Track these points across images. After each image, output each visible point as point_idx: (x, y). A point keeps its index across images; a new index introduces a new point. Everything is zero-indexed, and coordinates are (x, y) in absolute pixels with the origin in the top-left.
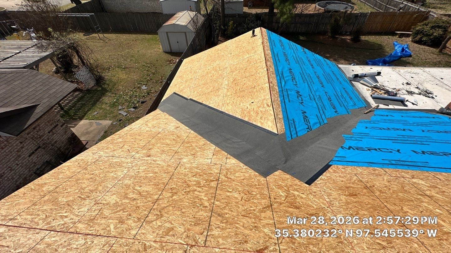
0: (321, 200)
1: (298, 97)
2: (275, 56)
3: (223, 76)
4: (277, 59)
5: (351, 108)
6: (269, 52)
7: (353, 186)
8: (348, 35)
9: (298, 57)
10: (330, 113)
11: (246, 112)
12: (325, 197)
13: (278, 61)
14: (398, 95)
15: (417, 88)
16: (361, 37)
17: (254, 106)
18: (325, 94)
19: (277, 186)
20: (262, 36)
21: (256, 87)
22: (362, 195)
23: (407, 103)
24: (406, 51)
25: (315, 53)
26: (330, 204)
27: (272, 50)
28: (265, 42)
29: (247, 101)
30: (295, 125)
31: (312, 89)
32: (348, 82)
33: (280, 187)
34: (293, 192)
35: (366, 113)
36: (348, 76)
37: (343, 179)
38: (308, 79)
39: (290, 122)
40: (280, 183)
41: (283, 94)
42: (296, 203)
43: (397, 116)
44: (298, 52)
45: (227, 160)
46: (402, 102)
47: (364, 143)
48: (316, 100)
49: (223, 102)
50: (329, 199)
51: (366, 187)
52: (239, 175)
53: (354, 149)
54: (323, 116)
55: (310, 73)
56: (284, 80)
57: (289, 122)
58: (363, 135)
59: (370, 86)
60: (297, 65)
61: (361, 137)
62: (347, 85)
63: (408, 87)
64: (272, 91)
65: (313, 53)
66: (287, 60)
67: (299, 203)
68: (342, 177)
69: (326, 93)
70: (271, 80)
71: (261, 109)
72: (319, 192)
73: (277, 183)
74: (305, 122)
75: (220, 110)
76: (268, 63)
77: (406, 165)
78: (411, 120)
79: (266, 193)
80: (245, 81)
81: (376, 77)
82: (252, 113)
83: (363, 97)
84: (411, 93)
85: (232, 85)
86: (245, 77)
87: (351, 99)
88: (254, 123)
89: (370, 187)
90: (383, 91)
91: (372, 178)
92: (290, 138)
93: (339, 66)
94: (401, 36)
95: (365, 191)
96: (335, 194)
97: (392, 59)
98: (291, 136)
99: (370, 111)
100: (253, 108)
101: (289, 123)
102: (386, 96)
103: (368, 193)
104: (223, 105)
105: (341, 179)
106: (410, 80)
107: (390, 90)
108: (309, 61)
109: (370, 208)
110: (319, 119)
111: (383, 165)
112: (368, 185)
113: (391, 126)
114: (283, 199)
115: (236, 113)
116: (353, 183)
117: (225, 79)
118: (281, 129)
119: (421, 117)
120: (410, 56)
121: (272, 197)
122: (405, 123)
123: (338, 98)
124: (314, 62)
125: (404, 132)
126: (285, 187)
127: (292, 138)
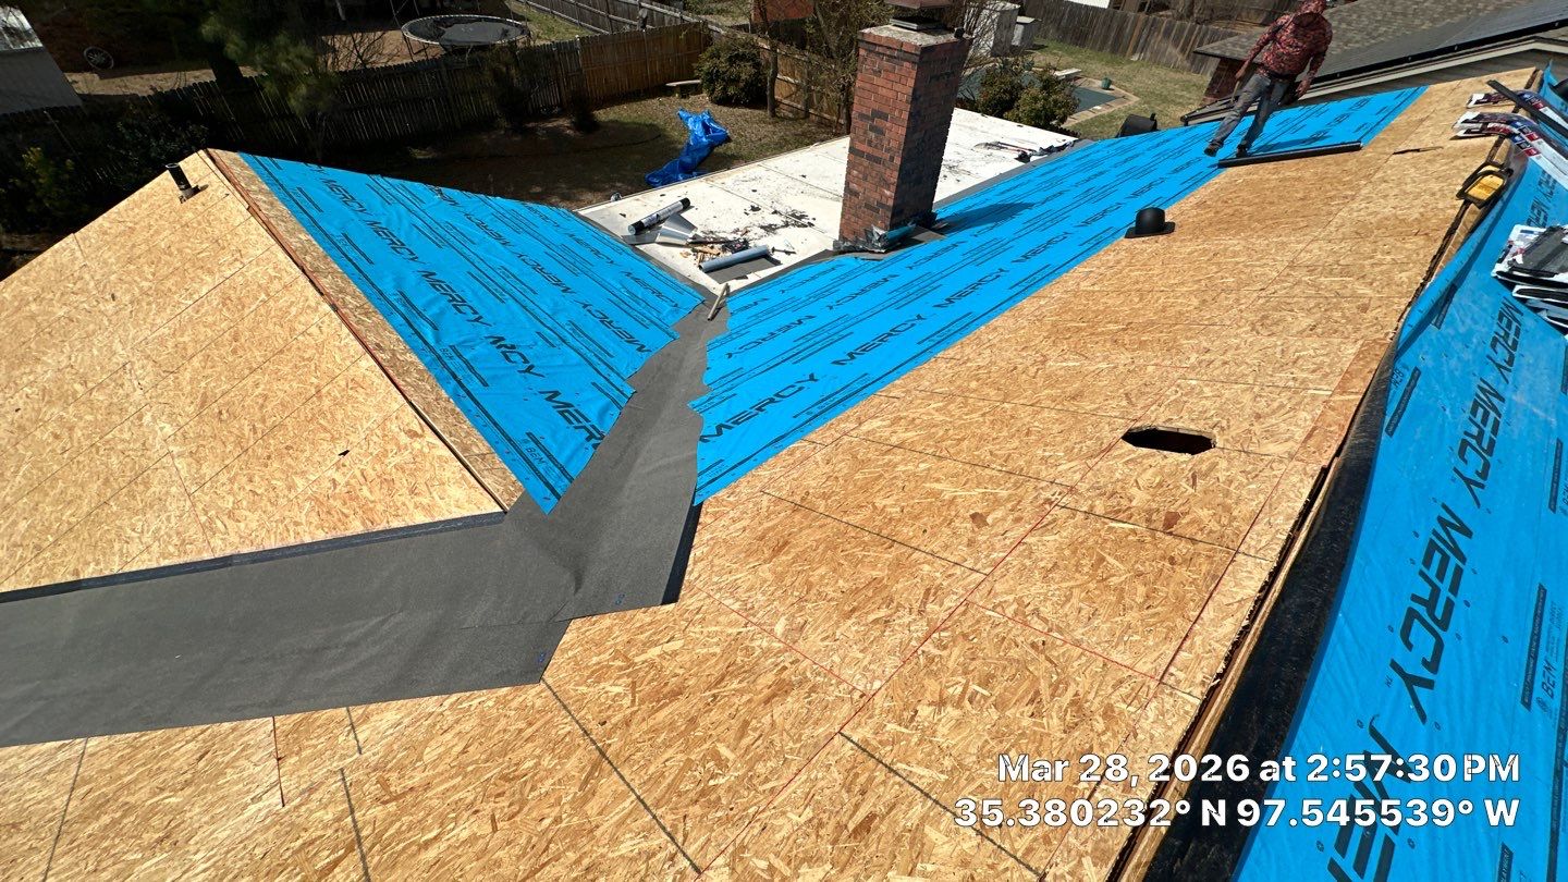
0: (721, 619)
1: (507, 358)
2: (339, 247)
3: (132, 410)
4: (353, 254)
5: (671, 320)
6: (302, 237)
7: (770, 524)
8: (558, 116)
9: (435, 226)
10: (627, 361)
11: (338, 504)
12: (727, 602)
13: (362, 264)
14: (751, 244)
15: (775, 212)
16: (596, 112)
17: (360, 463)
18: (584, 311)
19: (589, 677)
20: (234, 185)
21: (324, 391)
22: (796, 533)
23: (776, 256)
24: (715, 130)
25: (488, 193)
26: (748, 611)
27: (314, 227)
28: (263, 206)
29: (317, 458)
30: (545, 451)
31: (537, 311)
32: (629, 250)
33: (599, 674)
34: (642, 657)
35: (713, 317)
36: (619, 234)
37: (744, 523)
38: (508, 287)
39: (524, 448)
40: (595, 659)
41: (448, 369)
42: (666, 684)
43: (774, 295)
44: (424, 207)
45: (358, 730)
46: (765, 257)
47: (744, 400)
48: (570, 339)
49: (203, 519)
50: (737, 600)
51: (797, 508)
52: (442, 749)
53: (729, 428)
54: (613, 378)
55: (504, 264)
56: (426, 319)
57: (518, 450)
58: (731, 378)
59: (684, 243)
60: (446, 249)
61: (729, 386)
62: (628, 261)
63: (757, 218)
64: (398, 375)
65: (482, 196)
66: (396, 245)
67: (676, 675)
68: (740, 519)
69: (585, 306)
70: (371, 339)
71: (397, 459)
72: (708, 601)
73: (587, 667)
74: (570, 422)
75: (207, 556)
76: (325, 282)
77: (839, 402)
78: (802, 293)
79: (568, 728)
80: (257, 385)
81: (684, 215)
82: (365, 492)
83: (686, 279)
84: (770, 229)
85: (207, 428)
86: (253, 371)
87: (659, 295)
88: (395, 524)
89: (803, 499)
90: (719, 246)
91: (795, 476)
92: (553, 498)
93: (583, 212)
94: (685, 92)
95: (798, 517)
96: (743, 576)
97: (698, 156)
98: (553, 490)
99: (718, 309)
100: (358, 473)
101: (521, 453)
102: (728, 256)
103: (805, 517)
104: (210, 528)
105: (739, 525)
106: (757, 200)
107: (730, 238)
108: (481, 225)
109: (825, 552)
110: (607, 395)
111: (800, 429)
112: (797, 499)
113: (773, 324)
114: (627, 702)
115: (292, 528)
116: (767, 517)
117: (147, 418)
118: (506, 490)
119: (813, 278)
120: (728, 139)
121: (593, 726)
122: (795, 304)
123: (625, 307)
124: (499, 223)
125: (802, 327)
126: (614, 659)
127: (558, 497)
